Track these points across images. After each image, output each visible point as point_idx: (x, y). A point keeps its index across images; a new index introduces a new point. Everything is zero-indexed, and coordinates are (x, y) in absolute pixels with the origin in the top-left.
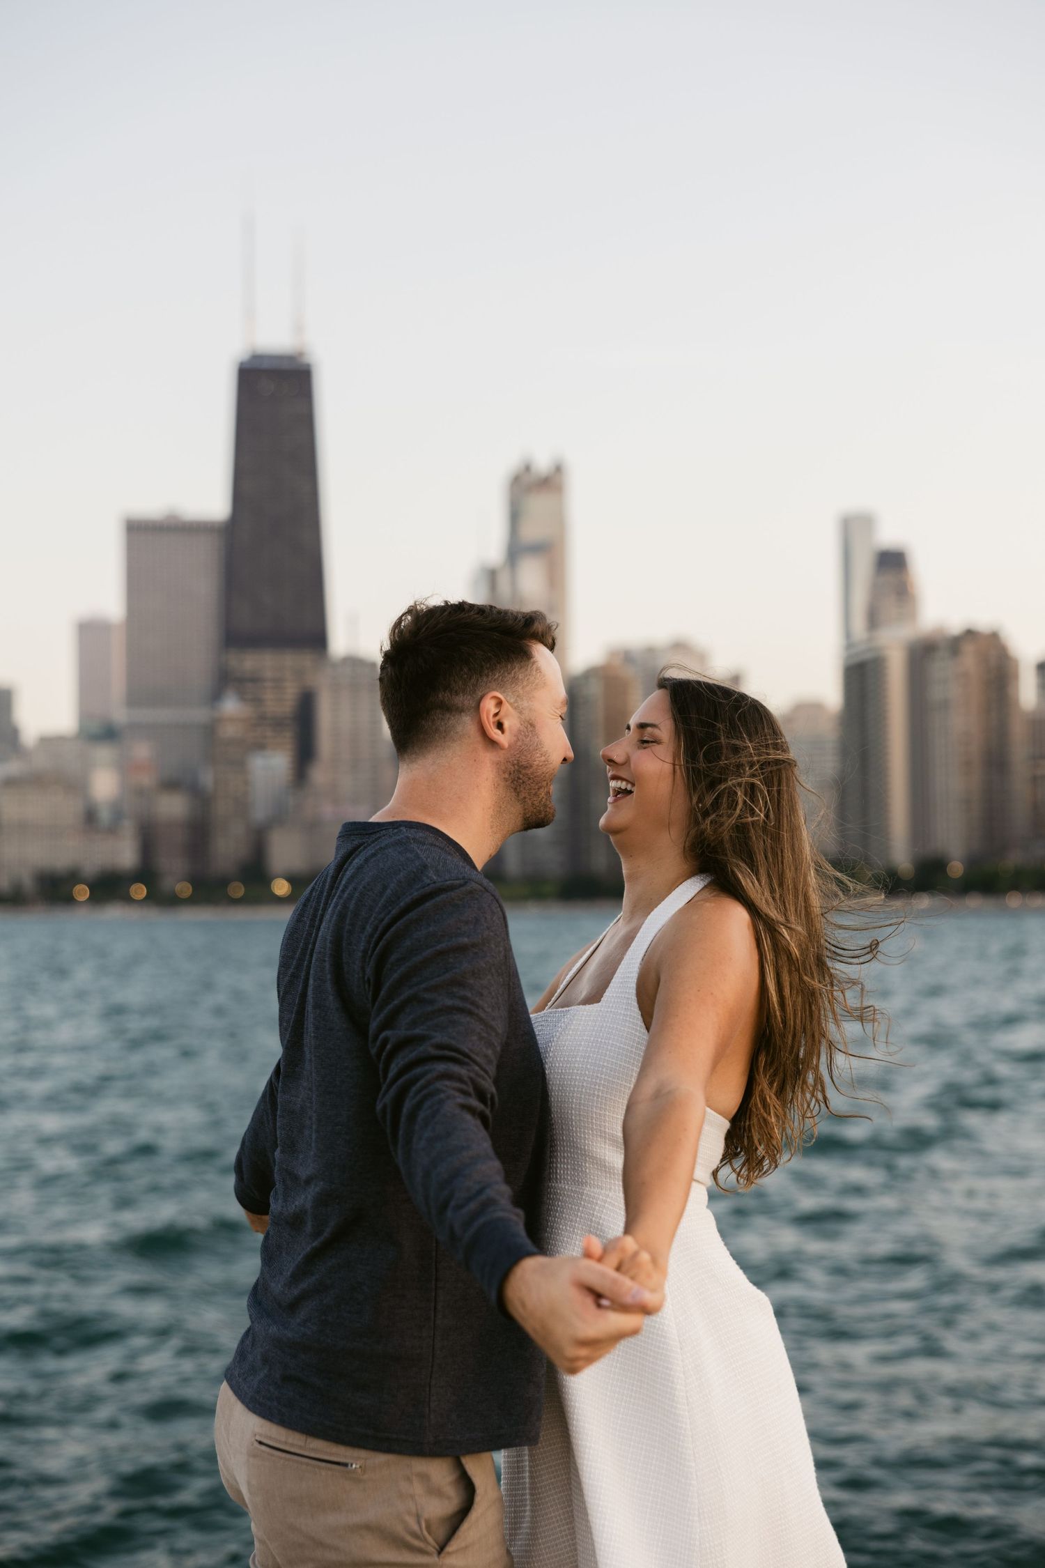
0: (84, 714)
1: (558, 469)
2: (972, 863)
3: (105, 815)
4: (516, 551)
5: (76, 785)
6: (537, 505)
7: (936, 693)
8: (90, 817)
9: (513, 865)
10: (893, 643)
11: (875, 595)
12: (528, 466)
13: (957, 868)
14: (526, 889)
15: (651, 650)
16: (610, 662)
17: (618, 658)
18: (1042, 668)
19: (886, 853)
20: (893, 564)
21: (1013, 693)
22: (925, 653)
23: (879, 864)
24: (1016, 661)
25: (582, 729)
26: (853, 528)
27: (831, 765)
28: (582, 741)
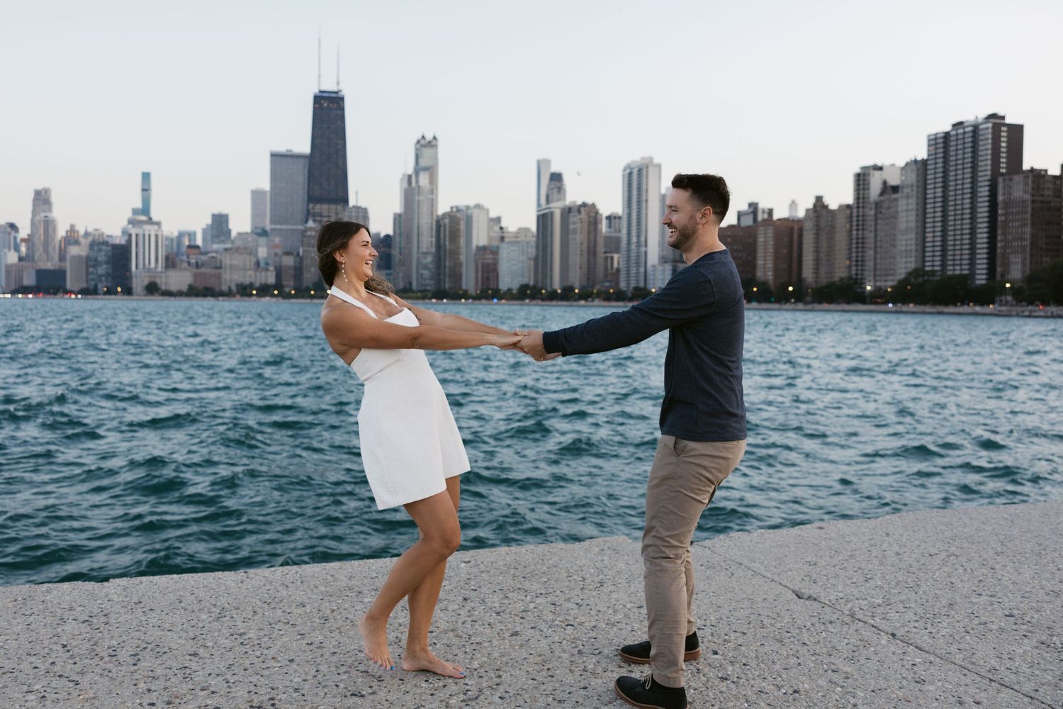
0: (254, 225)
1: (435, 138)
2: (582, 288)
3: (262, 263)
4: (417, 170)
5: (252, 252)
6: (427, 152)
7: (571, 227)
8: (257, 263)
9: (414, 287)
10: (557, 207)
11: (550, 189)
12: (423, 137)
13: (577, 291)
14: (419, 294)
15: (468, 207)
16: (452, 211)
17: (455, 210)
18: (609, 218)
19: (551, 285)
20: (556, 178)
21: (600, 226)
22: (568, 211)
23: (549, 289)
24: (601, 215)
25: (442, 235)
26: (541, 165)
27: (532, 252)
28: (442, 241)
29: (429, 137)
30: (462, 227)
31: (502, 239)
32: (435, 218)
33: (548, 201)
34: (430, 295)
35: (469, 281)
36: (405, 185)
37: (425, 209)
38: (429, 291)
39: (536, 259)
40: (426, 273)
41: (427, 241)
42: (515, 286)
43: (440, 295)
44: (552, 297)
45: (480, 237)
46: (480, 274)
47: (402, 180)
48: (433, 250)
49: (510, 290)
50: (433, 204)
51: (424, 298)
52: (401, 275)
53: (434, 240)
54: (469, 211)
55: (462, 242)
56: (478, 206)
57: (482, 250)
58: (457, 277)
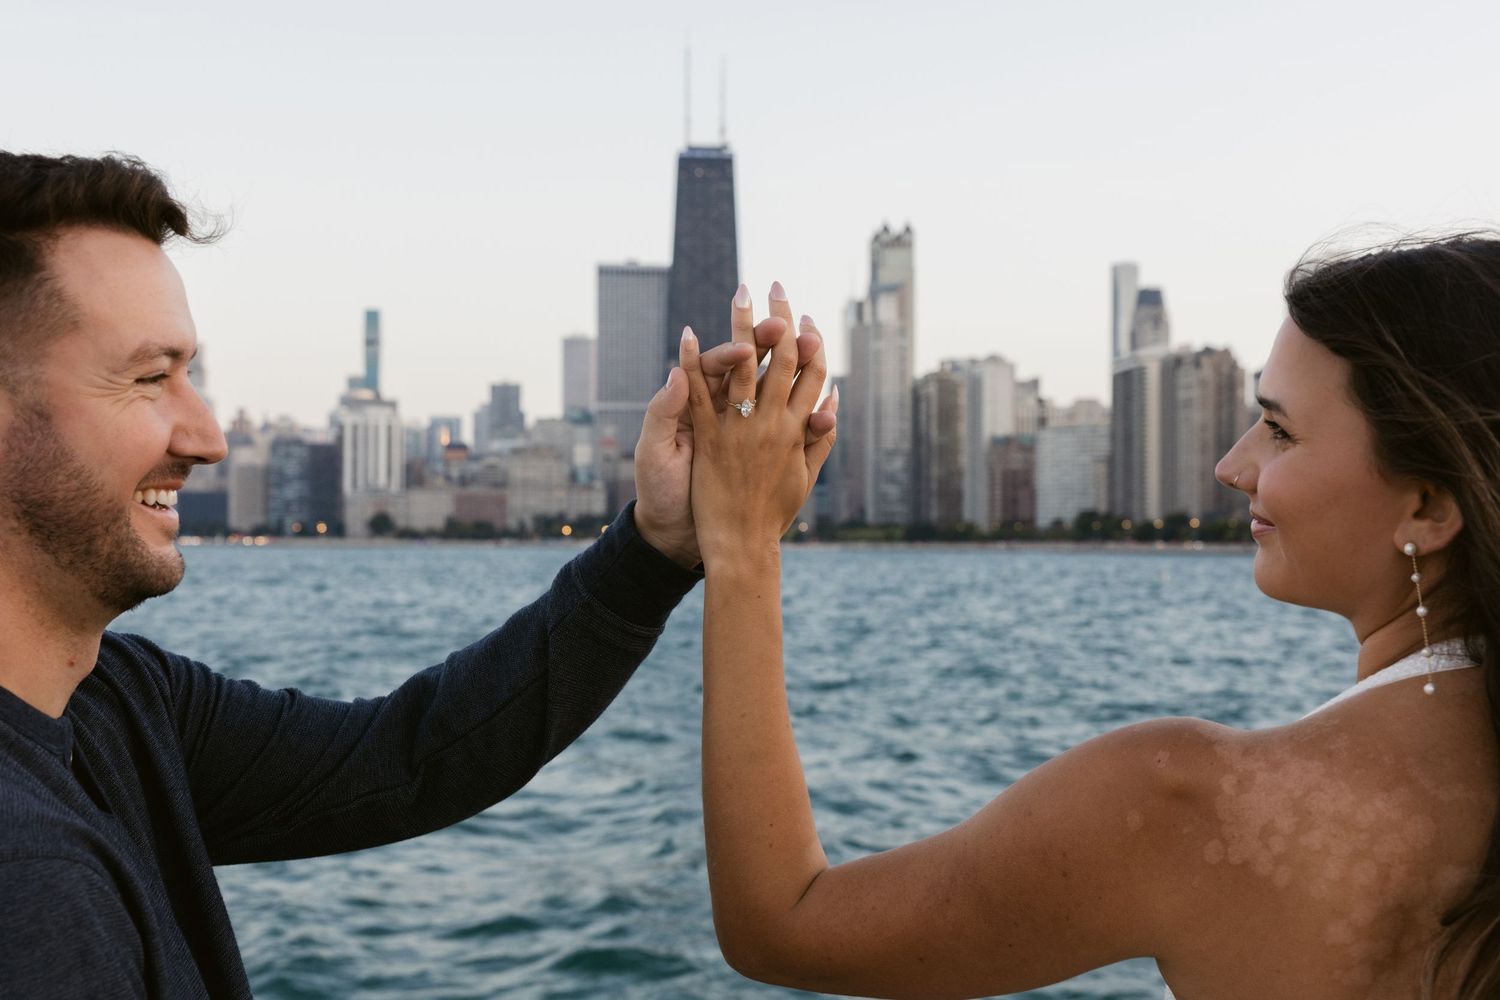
0: (569, 406)
1: (908, 230)
2: (1206, 518)
3: (583, 477)
4: (876, 291)
5: (563, 455)
6: (893, 257)
7: (1182, 395)
8: (573, 477)
9: (871, 516)
10: (1151, 357)
11: (1137, 323)
12: (886, 229)
13: (1195, 523)
14: (880, 533)
15: (973, 362)
16: (942, 370)
17: (948, 367)
18: (1258, 376)
19: (1143, 510)
20: (1150, 299)
21: (1239, 393)
22: (1174, 365)
23: (1138, 519)
24: (1243, 371)
25: (923, 418)
26: (1121, 274)
27: (1103, 446)
28: (923, 427)
29: (897, 227)
30: (963, 399)
31: (1042, 422)
32: (909, 384)
33: (1135, 343)
34: (898, 532)
35: (978, 507)
36: (852, 320)
37: (890, 365)
38: (896, 526)
39: (1111, 461)
40: (893, 491)
41: (894, 430)
42: (1069, 514)
43: (921, 532)
44: (1145, 534)
45: (999, 419)
46: (998, 492)
47: (846, 313)
48: (906, 445)
49: (1058, 524)
50: (905, 356)
51: (889, 538)
52: (843, 497)
53: (907, 426)
54: (978, 370)
55: (963, 428)
56: (994, 359)
57: (1003, 443)
58: (952, 496)
